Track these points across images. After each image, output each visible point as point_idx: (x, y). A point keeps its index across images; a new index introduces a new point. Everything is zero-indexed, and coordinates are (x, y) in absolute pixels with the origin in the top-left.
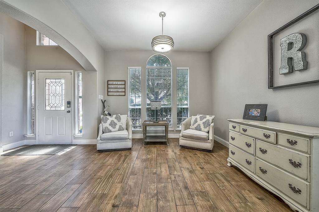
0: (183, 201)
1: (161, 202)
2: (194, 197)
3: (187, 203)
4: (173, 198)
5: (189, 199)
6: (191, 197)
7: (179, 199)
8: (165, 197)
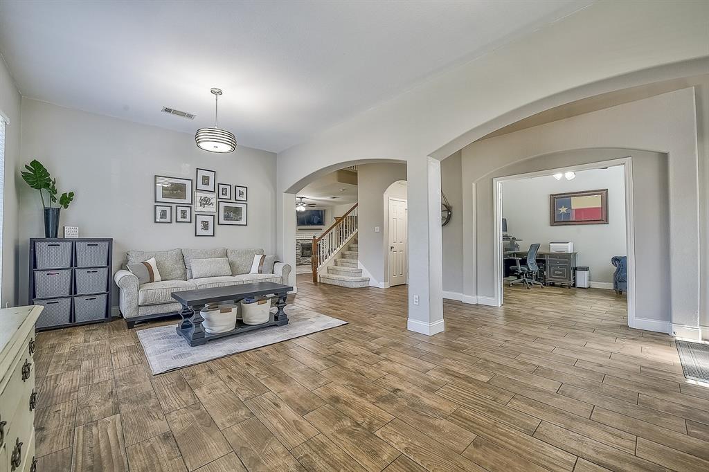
0: (316, 446)
1: (349, 424)
2: (297, 466)
3: (305, 446)
4: (336, 442)
5: (306, 455)
6: (304, 465)
7: (323, 445)
8: (351, 434)
